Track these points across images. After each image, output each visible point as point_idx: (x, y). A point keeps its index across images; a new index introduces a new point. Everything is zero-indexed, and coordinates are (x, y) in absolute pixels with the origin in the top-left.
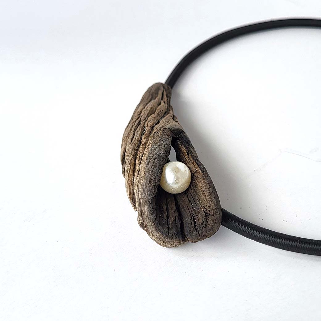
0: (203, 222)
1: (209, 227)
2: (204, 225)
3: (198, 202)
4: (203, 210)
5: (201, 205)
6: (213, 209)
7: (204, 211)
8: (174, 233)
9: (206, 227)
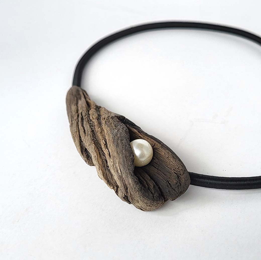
0: (177, 182)
1: (182, 184)
2: (179, 184)
3: (167, 168)
4: (173, 172)
5: (171, 169)
6: (181, 170)
7: (175, 173)
8: (157, 196)
9: (180, 185)
